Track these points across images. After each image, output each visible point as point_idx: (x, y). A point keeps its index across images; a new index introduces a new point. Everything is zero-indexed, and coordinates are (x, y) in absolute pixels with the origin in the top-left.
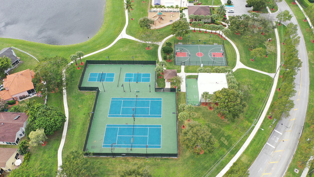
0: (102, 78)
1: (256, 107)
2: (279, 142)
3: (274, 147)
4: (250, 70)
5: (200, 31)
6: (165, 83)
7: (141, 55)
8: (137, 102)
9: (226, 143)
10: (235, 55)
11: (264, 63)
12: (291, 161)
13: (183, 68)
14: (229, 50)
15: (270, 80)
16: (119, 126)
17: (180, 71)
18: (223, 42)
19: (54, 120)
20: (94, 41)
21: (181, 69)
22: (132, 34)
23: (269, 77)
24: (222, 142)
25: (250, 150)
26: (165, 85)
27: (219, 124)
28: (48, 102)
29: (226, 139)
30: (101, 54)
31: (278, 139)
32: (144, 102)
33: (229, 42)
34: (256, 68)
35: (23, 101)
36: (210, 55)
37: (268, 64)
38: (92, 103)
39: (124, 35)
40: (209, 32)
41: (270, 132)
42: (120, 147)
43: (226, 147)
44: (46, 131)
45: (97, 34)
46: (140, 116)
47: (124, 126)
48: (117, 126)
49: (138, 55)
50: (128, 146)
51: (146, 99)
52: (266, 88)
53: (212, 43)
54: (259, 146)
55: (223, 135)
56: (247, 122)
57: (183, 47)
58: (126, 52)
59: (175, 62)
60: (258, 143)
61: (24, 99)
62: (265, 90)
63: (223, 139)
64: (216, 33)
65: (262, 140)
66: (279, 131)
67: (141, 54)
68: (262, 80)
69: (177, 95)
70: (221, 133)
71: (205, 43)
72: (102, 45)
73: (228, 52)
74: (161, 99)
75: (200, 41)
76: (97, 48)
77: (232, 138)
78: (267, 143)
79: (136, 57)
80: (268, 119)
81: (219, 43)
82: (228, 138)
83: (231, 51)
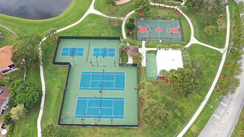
0: (73, 52)
1: (206, 81)
2: (224, 114)
3: (219, 118)
4: (203, 46)
5: (160, 6)
6: (128, 57)
7: (107, 31)
8: (104, 75)
9: (179, 114)
10: (190, 31)
11: (215, 38)
12: (232, 131)
13: (144, 43)
14: (185, 26)
15: (219, 55)
16: (89, 98)
17: (141, 47)
18: (180, 18)
19: (32, 96)
20: (66, 16)
21: (142, 44)
22: (99, 9)
23: (218, 52)
24: (176, 114)
25: (199, 121)
26: (128, 60)
27: (174, 97)
28: (27, 75)
29: (179, 111)
30: (71, 30)
31: (223, 110)
32: (110, 76)
33: (185, 18)
34: (208, 43)
35: (6, 75)
36: (168, 30)
37: (218, 40)
38: (65, 76)
39: (92, 10)
40: (168, 8)
41: (217, 104)
42: (89, 117)
43: (179, 118)
44: (26, 105)
45: (68, 9)
46: (107, 89)
47: (93, 98)
48: (86, 98)
49: (104, 30)
50: (96, 117)
51: (112, 73)
52: (215, 63)
53: (170, 18)
54: (206, 117)
55: (177, 107)
56: (198, 95)
57: (144, 22)
58: (94, 27)
59: (137, 38)
60: (206, 114)
61: (6, 73)
62: (215, 65)
63: (176, 111)
64: (173, 9)
65: (209, 112)
66: (225, 103)
67: (107, 29)
68: (212, 55)
69: (138, 69)
70: (175, 105)
71: (164, 19)
72: (73, 20)
73: (184, 27)
74: (124, 73)
75: (159, 17)
76: (69, 23)
77: (184, 110)
78: (214, 114)
79: (103, 32)
80: (215, 92)
81: (176, 19)
82: (181, 109)
83: (187, 27)
